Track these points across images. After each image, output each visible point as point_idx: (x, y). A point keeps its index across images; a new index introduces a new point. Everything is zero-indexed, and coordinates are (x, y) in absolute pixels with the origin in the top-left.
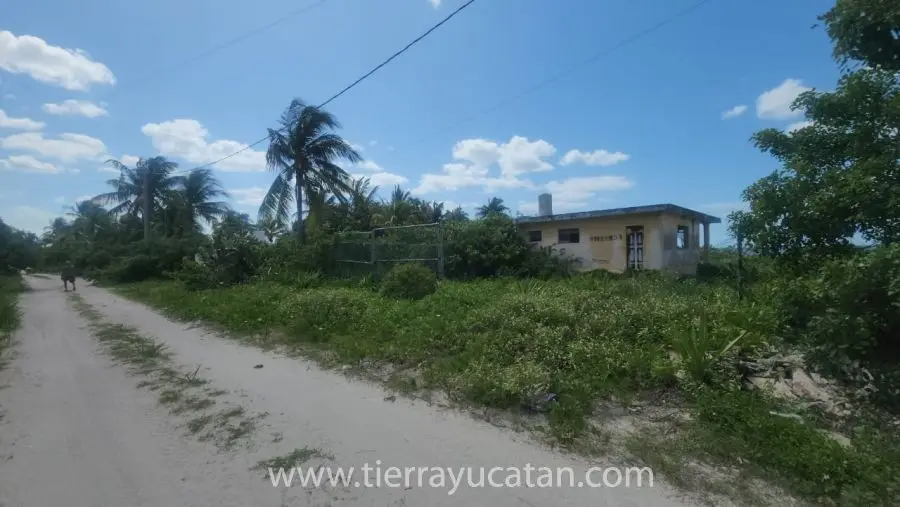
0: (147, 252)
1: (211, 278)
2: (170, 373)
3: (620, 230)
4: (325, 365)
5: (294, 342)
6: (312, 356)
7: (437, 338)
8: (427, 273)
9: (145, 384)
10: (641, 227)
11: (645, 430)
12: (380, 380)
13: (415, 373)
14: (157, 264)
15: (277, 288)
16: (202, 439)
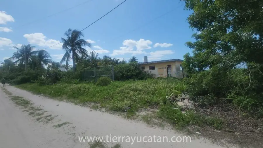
0: (26, 75)
1: (47, 82)
2: (33, 108)
3: (165, 66)
4: (76, 104)
5: (68, 99)
6: (73, 102)
7: (107, 96)
8: (109, 79)
9: (25, 111)
10: (171, 65)
11: (148, 114)
12: (90, 107)
13: (99, 105)
14: (30, 78)
15: (66, 84)
16: (40, 122)
